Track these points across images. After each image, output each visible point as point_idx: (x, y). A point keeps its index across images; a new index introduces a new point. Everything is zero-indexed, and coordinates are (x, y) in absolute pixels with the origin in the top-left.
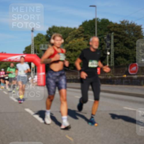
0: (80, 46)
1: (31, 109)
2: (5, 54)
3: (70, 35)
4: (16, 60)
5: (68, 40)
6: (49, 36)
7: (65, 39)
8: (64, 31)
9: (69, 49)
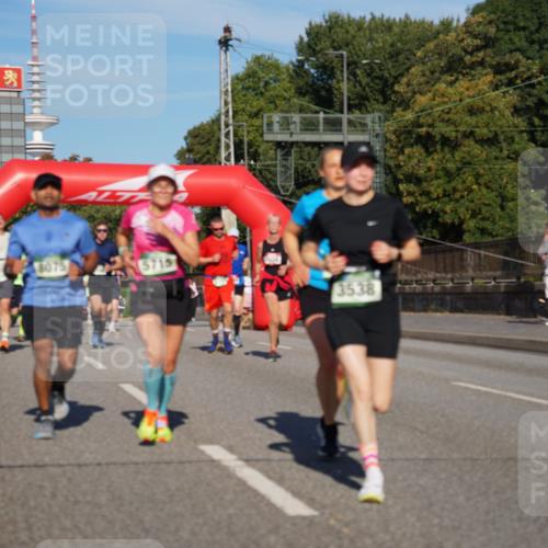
0: (472, 120)
1: (231, 449)
2: (87, 165)
3: (422, 61)
4: (143, 195)
5: (408, 85)
6: (312, 71)
7: (397, 79)
8: (388, 38)
9: (414, 136)
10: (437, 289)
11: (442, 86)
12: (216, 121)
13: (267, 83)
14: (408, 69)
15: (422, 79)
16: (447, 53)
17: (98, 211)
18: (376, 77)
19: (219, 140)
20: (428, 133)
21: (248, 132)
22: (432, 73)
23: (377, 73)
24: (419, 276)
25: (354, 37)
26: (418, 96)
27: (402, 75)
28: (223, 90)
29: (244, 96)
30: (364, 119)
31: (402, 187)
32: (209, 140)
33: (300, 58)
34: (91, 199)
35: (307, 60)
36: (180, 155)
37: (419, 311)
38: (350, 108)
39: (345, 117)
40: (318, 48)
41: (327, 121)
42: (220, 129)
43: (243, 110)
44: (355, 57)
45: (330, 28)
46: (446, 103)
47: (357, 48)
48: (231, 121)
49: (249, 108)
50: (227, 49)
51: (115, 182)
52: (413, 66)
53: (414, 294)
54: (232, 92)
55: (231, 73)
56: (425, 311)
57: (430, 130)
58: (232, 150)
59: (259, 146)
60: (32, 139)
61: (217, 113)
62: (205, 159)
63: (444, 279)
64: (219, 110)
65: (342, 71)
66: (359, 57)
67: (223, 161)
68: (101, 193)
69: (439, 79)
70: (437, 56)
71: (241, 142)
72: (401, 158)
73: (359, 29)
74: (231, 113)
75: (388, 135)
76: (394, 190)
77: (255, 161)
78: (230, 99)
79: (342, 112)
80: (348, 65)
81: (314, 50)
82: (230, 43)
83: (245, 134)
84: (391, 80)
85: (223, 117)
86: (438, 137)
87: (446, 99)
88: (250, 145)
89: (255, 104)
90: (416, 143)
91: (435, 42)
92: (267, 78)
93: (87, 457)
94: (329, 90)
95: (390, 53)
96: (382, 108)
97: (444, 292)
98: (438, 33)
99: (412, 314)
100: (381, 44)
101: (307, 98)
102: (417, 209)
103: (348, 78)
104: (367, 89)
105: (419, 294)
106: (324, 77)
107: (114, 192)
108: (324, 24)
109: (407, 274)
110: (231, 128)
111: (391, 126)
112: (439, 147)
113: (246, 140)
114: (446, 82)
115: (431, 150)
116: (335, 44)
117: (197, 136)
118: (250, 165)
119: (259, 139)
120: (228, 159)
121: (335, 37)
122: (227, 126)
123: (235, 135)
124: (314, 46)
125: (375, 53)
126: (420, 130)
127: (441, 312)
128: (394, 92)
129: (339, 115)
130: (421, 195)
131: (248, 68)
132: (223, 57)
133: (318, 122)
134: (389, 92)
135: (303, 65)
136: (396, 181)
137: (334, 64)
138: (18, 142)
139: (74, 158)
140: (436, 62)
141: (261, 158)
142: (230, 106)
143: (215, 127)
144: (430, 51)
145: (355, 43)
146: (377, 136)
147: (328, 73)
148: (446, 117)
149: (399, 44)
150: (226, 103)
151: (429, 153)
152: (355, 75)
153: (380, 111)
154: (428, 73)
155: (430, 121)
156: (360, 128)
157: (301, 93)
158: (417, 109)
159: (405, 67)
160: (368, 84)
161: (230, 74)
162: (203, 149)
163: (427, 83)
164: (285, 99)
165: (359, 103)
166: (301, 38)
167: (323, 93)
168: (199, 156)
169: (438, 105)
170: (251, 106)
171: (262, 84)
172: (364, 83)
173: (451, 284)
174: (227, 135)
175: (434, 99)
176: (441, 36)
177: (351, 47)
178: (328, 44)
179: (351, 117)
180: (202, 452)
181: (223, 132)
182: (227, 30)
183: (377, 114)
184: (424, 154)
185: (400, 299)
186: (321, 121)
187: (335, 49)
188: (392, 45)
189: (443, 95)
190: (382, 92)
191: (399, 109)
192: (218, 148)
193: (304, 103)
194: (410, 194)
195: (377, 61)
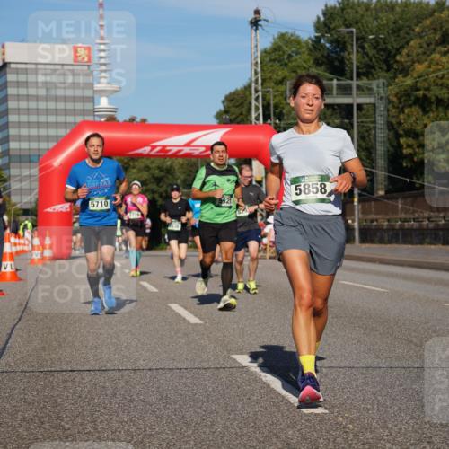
3: (420, 35)
4: (187, 150)
5: (408, 55)
6: (328, 45)
7: (398, 51)
8: (391, 16)
9: (413, 98)
10: (431, 225)
11: (436, 56)
12: (248, 88)
13: (290, 56)
14: (407, 43)
15: (420, 51)
16: (441, 28)
17: (152, 162)
18: (381, 50)
19: (250, 104)
20: (425, 96)
21: (275, 96)
22: (428, 45)
23: (382, 46)
24: (416, 215)
25: (362, 16)
26: (416, 64)
27: (402, 47)
28: (254, 62)
29: (271, 66)
30: (370, 84)
31: (402, 141)
32: (242, 103)
33: (317, 35)
34: (146, 153)
35: (323, 36)
36: (219, 116)
37: (417, 244)
38: (359, 76)
39: (354, 83)
40: (332, 26)
41: (339, 87)
42: (251, 94)
43: (270, 78)
44: (363, 33)
45: (343, 9)
46: (440, 70)
47: (365, 25)
48: (260, 88)
49: (275, 76)
50: (257, 29)
51: (166, 138)
52: (412, 39)
53: (412, 230)
54: (261, 63)
55: (261, 48)
56: (421, 243)
57: (427, 93)
58: (261, 111)
59: (283, 108)
60: (99, 104)
61: (248, 81)
62: (239, 119)
63: (438, 217)
64: (251, 79)
65: (352, 45)
66: (366, 33)
67: (254, 121)
68: (154, 148)
69: (434, 50)
70: (432, 31)
71: (269, 104)
72: (402, 116)
73: (367, 10)
74: (260, 81)
75: (391, 97)
76: (395, 144)
77: (280, 120)
78: (259, 70)
79: (352, 79)
80: (357, 39)
81: (329, 28)
82: (260, 23)
83: (272, 97)
84: (394, 52)
85: (253, 84)
86: (433, 99)
87: (440, 67)
88: (276, 107)
89: (280, 73)
90: (415, 103)
91: (431, 19)
92: (290, 52)
93: (141, 364)
94: (342, 61)
95: (392, 29)
96: (386, 74)
97: (437, 228)
98: (434, 11)
99: (410, 246)
100: (385, 22)
101: (323, 67)
102: (415, 159)
103: (357, 51)
104: (374, 60)
105: (415, 230)
106: (338, 50)
107: (164, 147)
108: (337, 6)
109: (405, 213)
110: (260, 94)
111: (393, 90)
112: (434, 107)
113: (272, 103)
114: (440, 53)
115: (428, 109)
116: (347, 22)
117: (231, 100)
118: (276, 124)
119: (283, 102)
120: (257, 119)
121: (346, 16)
122: (257, 91)
123: (264, 99)
124: (328, 24)
125: (380, 29)
126: (418, 93)
127: (434, 244)
128: (397, 62)
129: (349, 82)
130: (418, 147)
131: (275, 43)
132: (253, 35)
133: (332, 87)
134: (392, 62)
135: (320, 40)
136: (398, 136)
137: (346, 39)
138: (88, 106)
139: (132, 120)
140: (432, 36)
141: (285, 117)
142: (259, 75)
143: (248, 93)
144: (427, 27)
145: (364, 21)
146: (381, 98)
147: (341, 46)
148: (440, 82)
149: (400, 22)
150: (256, 73)
151: (425, 112)
152: (363, 48)
153: (385, 77)
154: (425, 45)
155: (426, 85)
156: (367, 92)
157: (318, 63)
158: (415, 75)
159: (405, 40)
160: (374, 55)
161: (259, 49)
162: (237, 111)
163: (424, 53)
164: (305, 68)
165: (366, 71)
166: (319, 18)
167: (336, 63)
168: (234, 116)
169: (433, 72)
170: (277, 75)
171: (286, 57)
172: (371, 54)
173: (443, 222)
174: (257, 99)
175: (430, 67)
176: (436, 14)
177: (360, 25)
178: (341, 22)
179: (360, 83)
180: (235, 360)
181: (254, 96)
182: (257, 12)
183: (381, 81)
184: (421, 113)
185: (401, 233)
186: (335, 87)
187: (347, 27)
188: (394, 23)
189: (438, 64)
190: (386, 62)
191: (400, 76)
192: (249, 110)
193: (320, 72)
194: (409, 146)
195: (382, 36)
